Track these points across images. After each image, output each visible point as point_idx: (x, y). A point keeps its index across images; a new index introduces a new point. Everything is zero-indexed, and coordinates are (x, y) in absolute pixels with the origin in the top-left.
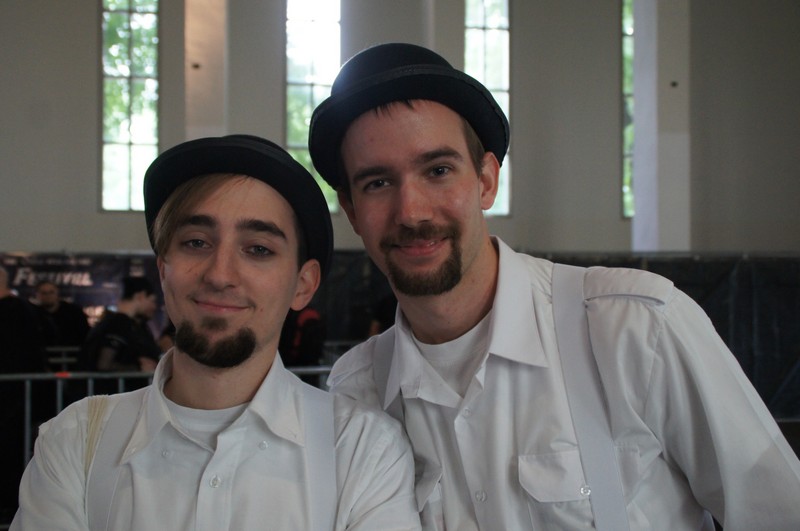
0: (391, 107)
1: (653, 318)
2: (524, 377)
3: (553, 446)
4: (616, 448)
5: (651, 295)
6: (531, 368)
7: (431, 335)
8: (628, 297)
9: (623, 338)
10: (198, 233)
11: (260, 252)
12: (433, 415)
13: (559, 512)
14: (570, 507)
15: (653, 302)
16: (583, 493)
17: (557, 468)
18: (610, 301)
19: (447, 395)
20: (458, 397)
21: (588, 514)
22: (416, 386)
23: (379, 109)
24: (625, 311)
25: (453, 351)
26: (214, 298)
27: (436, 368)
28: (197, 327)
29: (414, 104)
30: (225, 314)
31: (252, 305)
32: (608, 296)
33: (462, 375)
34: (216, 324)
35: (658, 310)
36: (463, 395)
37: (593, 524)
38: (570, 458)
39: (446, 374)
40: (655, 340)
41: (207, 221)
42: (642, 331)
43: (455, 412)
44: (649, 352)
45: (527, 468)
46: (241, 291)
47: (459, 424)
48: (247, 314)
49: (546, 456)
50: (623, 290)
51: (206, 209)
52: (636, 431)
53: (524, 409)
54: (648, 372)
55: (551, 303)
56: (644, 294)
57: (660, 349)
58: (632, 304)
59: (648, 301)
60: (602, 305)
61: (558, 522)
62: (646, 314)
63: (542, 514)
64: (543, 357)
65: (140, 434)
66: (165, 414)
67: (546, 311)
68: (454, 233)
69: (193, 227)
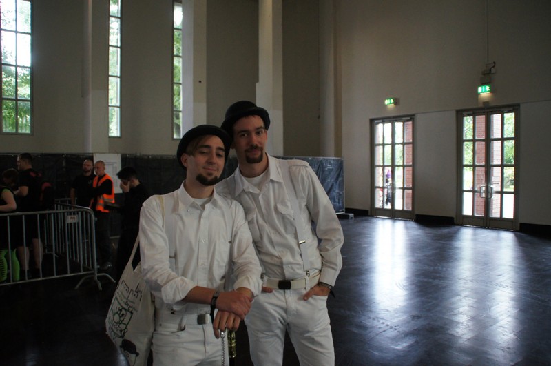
1: (306, 171)
2: (276, 185)
3: (286, 201)
5: (305, 165)
6: (277, 182)
7: (249, 175)
8: (300, 166)
9: (300, 175)
10: (205, 150)
11: (218, 155)
12: (250, 196)
13: (287, 216)
14: (289, 215)
16: (292, 212)
17: (286, 206)
19: (255, 190)
20: (259, 191)
21: (293, 217)
22: (248, 188)
24: (300, 171)
25: (257, 179)
27: (252, 184)
28: (205, 175)
30: (213, 172)
33: (259, 185)
34: (211, 175)
35: (307, 169)
36: (261, 191)
37: (294, 220)
39: (255, 185)
40: (307, 176)
41: (208, 147)
42: (304, 175)
43: (259, 195)
44: (306, 178)
45: (279, 206)
47: (260, 197)
49: (283, 203)
50: (299, 164)
51: (208, 143)
52: (302, 197)
57: (308, 178)
60: (294, 168)
61: (288, 219)
63: (283, 217)
64: (281, 180)
65: (181, 205)
66: (192, 200)
67: (279, 169)
68: (261, 149)
69: (204, 148)
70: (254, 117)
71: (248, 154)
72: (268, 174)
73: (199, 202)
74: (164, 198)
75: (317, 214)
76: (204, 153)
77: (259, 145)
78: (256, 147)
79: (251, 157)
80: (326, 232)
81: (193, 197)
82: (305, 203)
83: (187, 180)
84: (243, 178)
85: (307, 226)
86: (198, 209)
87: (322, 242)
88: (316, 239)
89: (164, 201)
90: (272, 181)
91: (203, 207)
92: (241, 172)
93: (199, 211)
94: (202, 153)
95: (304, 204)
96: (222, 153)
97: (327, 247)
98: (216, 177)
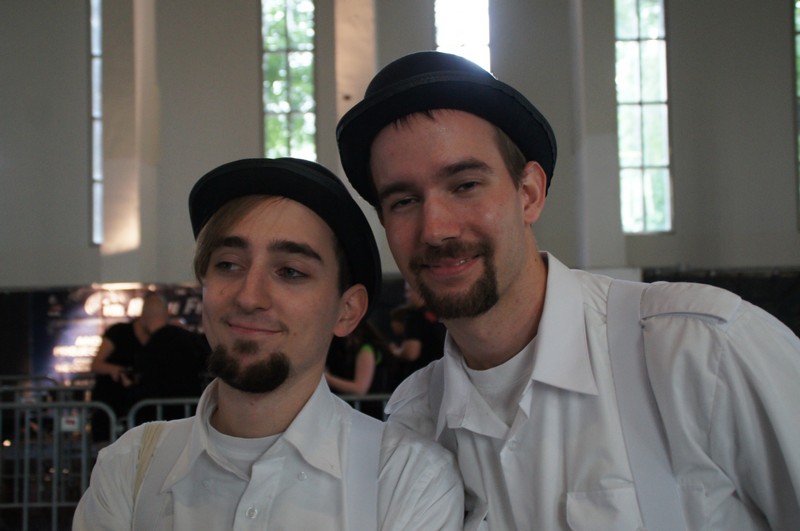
0: (410, 118)
1: (714, 337)
3: (604, 482)
4: (678, 486)
5: (712, 312)
15: (714, 320)
18: (667, 320)
20: (505, 427)
23: (399, 122)
27: (483, 395)
29: (435, 114)
31: (284, 329)
32: (665, 315)
34: (247, 347)
35: (720, 329)
40: (717, 364)
46: (273, 314)
48: (279, 338)
50: (681, 308)
53: (573, 442)
54: (710, 399)
55: (606, 322)
56: (705, 312)
58: (691, 323)
59: (708, 319)
62: (705, 334)
64: (592, 383)
68: (485, 250)
69: (227, 249)
70: (430, 117)
71: (425, 276)
76: (227, 265)
77: (469, 238)
78: (451, 250)
79: (440, 291)
86: (236, 477)
91: (250, 471)
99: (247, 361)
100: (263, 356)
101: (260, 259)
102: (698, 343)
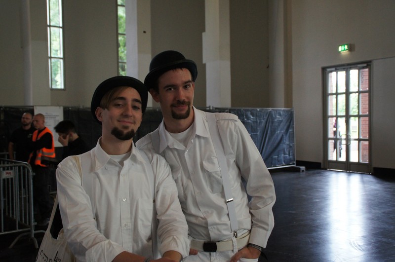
0: (177, 69)
1: (235, 125)
2: (202, 141)
3: (212, 158)
4: (226, 158)
5: (233, 119)
6: (204, 138)
7: (175, 131)
8: (228, 120)
9: (228, 130)
10: (120, 102)
11: (135, 108)
12: (176, 153)
13: (214, 174)
14: (216, 172)
15: (235, 121)
16: (219, 169)
17: (213, 163)
19: (181, 147)
20: (185, 147)
21: (220, 175)
22: (173, 145)
24: (228, 123)
25: (182, 135)
26: (126, 120)
27: (177, 140)
28: (120, 128)
30: (129, 125)
31: (134, 122)
32: (223, 120)
33: (185, 141)
34: (126, 128)
35: (236, 123)
36: (186, 147)
37: (221, 177)
38: (215, 161)
39: (180, 141)
40: (236, 130)
41: (124, 99)
42: (233, 129)
43: (184, 151)
44: (234, 133)
45: (205, 164)
46: (132, 118)
47: (186, 154)
48: (133, 125)
49: (210, 160)
50: (227, 118)
52: (231, 154)
53: (203, 149)
54: (234, 138)
57: (237, 133)
58: (230, 121)
60: (222, 122)
61: (213, 177)
62: (233, 125)
63: (209, 175)
64: (208, 135)
65: (98, 163)
66: (109, 156)
67: (206, 124)
68: (189, 104)
69: (119, 100)
70: (182, 69)
71: (174, 109)
72: (194, 129)
73: (117, 159)
74: (80, 159)
75: (248, 170)
76: (119, 105)
77: (186, 100)
78: (183, 103)
79: (178, 112)
80: (257, 189)
81: (109, 153)
82: (234, 159)
83: (102, 136)
84: (168, 134)
85: (236, 184)
86: (116, 166)
87: (253, 199)
88: (246, 196)
89: (80, 161)
90: (198, 137)
91: (121, 163)
92: (166, 127)
93: (117, 169)
94: (118, 105)
95: (232, 161)
96: (139, 105)
97: (258, 205)
98: (133, 131)
99: (125, 132)
100: (130, 130)
101: (130, 103)
102: (232, 126)
